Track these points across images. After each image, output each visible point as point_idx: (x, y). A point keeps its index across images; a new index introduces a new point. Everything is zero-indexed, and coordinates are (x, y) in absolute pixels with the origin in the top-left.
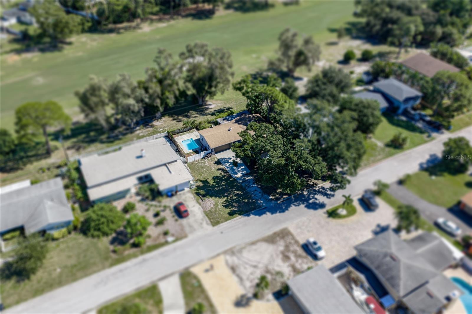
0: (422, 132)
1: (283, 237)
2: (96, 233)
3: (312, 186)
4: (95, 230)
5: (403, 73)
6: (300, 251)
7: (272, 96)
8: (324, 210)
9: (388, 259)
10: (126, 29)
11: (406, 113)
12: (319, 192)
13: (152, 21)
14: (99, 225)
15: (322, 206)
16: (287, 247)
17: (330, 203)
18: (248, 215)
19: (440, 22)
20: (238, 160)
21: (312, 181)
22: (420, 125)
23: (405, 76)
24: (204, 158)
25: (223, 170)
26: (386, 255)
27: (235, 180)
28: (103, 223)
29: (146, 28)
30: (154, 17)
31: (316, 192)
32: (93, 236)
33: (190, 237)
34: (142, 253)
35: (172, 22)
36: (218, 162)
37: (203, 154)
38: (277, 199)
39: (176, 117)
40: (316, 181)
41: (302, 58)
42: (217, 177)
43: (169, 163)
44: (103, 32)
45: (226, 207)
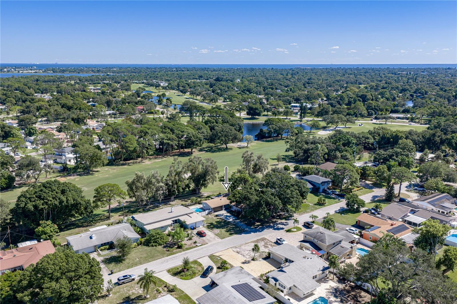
0: (334, 199)
1: (263, 240)
2: (154, 244)
3: (275, 222)
4: (154, 242)
5: (319, 172)
6: (274, 244)
7: (245, 179)
8: (284, 230)
9: (319, 233)
10: (133, 163)
11: (324, 191)
12: (279, 224)
13: (150, 159)
14: (156, 239)
15: (282, 229)
16: (266, 243)
17: (286, 228)
18: (241, 234)
19: (337, 149)
20: (229, 214)
21: (274, 220)
22: (333, 196)
23: (320, 173)
24: (207, 215)
25: (220, 219)
26: (318, 233)
27: (229, 222)
28: (158, 238)
29: (147, 162)
30: (151, 157)
31: (277, 224)
32: (152, 246)
33: (209, 244)
34: (184, 251)
35: (164, 159)
36: (217, 216)
37: (207, 212)
38: (256, 228)
39: (183, 200)
40: (277, 220)
41: (258, 167)
42: (218, 221)
43: (189, 214)
44: (118, 165)
45: (227, 232)
